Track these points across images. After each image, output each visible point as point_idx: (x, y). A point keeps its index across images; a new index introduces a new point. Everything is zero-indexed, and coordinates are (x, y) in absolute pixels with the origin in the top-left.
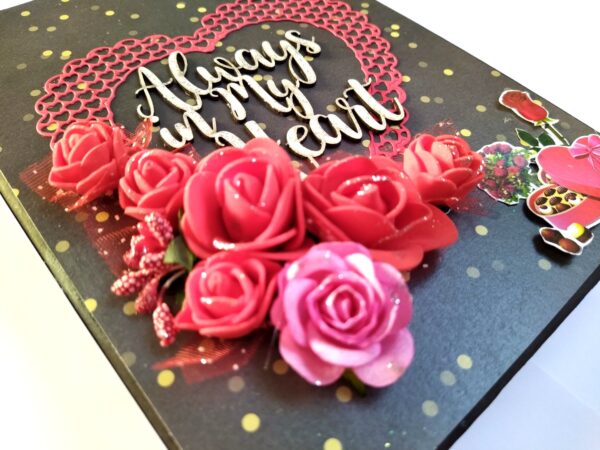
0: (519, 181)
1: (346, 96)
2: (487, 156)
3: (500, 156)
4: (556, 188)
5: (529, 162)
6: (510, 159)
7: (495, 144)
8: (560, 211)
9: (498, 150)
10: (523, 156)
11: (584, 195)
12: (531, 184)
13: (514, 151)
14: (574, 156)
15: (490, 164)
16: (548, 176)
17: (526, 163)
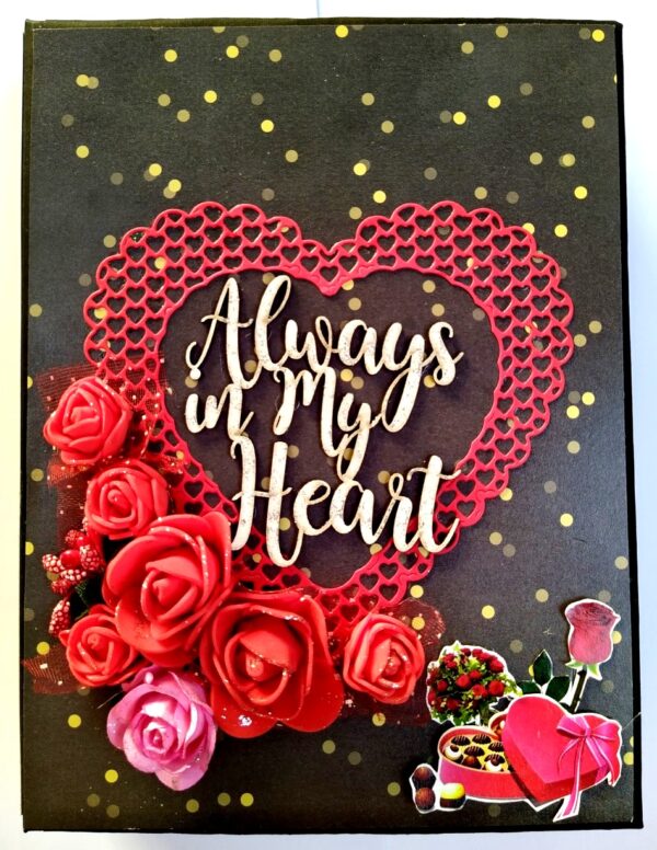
0: (470, 704)
1: (409, 478)
2: (471, 658)
3: (483, 668)
4: (493, 741)
5: (505, 696)
6: (490, 678)
7: (492, 653)
8: (465, 764)
9: (488, 661)
10: (505, 686)
11: (510, 768)
12: (478, 717)
13: (501, 675)
14: (559, 727)
15: (464, 667)
16: (502, 724)
17: (501, 695)
